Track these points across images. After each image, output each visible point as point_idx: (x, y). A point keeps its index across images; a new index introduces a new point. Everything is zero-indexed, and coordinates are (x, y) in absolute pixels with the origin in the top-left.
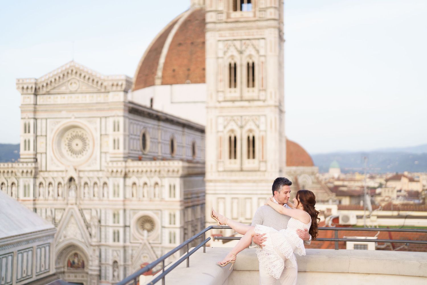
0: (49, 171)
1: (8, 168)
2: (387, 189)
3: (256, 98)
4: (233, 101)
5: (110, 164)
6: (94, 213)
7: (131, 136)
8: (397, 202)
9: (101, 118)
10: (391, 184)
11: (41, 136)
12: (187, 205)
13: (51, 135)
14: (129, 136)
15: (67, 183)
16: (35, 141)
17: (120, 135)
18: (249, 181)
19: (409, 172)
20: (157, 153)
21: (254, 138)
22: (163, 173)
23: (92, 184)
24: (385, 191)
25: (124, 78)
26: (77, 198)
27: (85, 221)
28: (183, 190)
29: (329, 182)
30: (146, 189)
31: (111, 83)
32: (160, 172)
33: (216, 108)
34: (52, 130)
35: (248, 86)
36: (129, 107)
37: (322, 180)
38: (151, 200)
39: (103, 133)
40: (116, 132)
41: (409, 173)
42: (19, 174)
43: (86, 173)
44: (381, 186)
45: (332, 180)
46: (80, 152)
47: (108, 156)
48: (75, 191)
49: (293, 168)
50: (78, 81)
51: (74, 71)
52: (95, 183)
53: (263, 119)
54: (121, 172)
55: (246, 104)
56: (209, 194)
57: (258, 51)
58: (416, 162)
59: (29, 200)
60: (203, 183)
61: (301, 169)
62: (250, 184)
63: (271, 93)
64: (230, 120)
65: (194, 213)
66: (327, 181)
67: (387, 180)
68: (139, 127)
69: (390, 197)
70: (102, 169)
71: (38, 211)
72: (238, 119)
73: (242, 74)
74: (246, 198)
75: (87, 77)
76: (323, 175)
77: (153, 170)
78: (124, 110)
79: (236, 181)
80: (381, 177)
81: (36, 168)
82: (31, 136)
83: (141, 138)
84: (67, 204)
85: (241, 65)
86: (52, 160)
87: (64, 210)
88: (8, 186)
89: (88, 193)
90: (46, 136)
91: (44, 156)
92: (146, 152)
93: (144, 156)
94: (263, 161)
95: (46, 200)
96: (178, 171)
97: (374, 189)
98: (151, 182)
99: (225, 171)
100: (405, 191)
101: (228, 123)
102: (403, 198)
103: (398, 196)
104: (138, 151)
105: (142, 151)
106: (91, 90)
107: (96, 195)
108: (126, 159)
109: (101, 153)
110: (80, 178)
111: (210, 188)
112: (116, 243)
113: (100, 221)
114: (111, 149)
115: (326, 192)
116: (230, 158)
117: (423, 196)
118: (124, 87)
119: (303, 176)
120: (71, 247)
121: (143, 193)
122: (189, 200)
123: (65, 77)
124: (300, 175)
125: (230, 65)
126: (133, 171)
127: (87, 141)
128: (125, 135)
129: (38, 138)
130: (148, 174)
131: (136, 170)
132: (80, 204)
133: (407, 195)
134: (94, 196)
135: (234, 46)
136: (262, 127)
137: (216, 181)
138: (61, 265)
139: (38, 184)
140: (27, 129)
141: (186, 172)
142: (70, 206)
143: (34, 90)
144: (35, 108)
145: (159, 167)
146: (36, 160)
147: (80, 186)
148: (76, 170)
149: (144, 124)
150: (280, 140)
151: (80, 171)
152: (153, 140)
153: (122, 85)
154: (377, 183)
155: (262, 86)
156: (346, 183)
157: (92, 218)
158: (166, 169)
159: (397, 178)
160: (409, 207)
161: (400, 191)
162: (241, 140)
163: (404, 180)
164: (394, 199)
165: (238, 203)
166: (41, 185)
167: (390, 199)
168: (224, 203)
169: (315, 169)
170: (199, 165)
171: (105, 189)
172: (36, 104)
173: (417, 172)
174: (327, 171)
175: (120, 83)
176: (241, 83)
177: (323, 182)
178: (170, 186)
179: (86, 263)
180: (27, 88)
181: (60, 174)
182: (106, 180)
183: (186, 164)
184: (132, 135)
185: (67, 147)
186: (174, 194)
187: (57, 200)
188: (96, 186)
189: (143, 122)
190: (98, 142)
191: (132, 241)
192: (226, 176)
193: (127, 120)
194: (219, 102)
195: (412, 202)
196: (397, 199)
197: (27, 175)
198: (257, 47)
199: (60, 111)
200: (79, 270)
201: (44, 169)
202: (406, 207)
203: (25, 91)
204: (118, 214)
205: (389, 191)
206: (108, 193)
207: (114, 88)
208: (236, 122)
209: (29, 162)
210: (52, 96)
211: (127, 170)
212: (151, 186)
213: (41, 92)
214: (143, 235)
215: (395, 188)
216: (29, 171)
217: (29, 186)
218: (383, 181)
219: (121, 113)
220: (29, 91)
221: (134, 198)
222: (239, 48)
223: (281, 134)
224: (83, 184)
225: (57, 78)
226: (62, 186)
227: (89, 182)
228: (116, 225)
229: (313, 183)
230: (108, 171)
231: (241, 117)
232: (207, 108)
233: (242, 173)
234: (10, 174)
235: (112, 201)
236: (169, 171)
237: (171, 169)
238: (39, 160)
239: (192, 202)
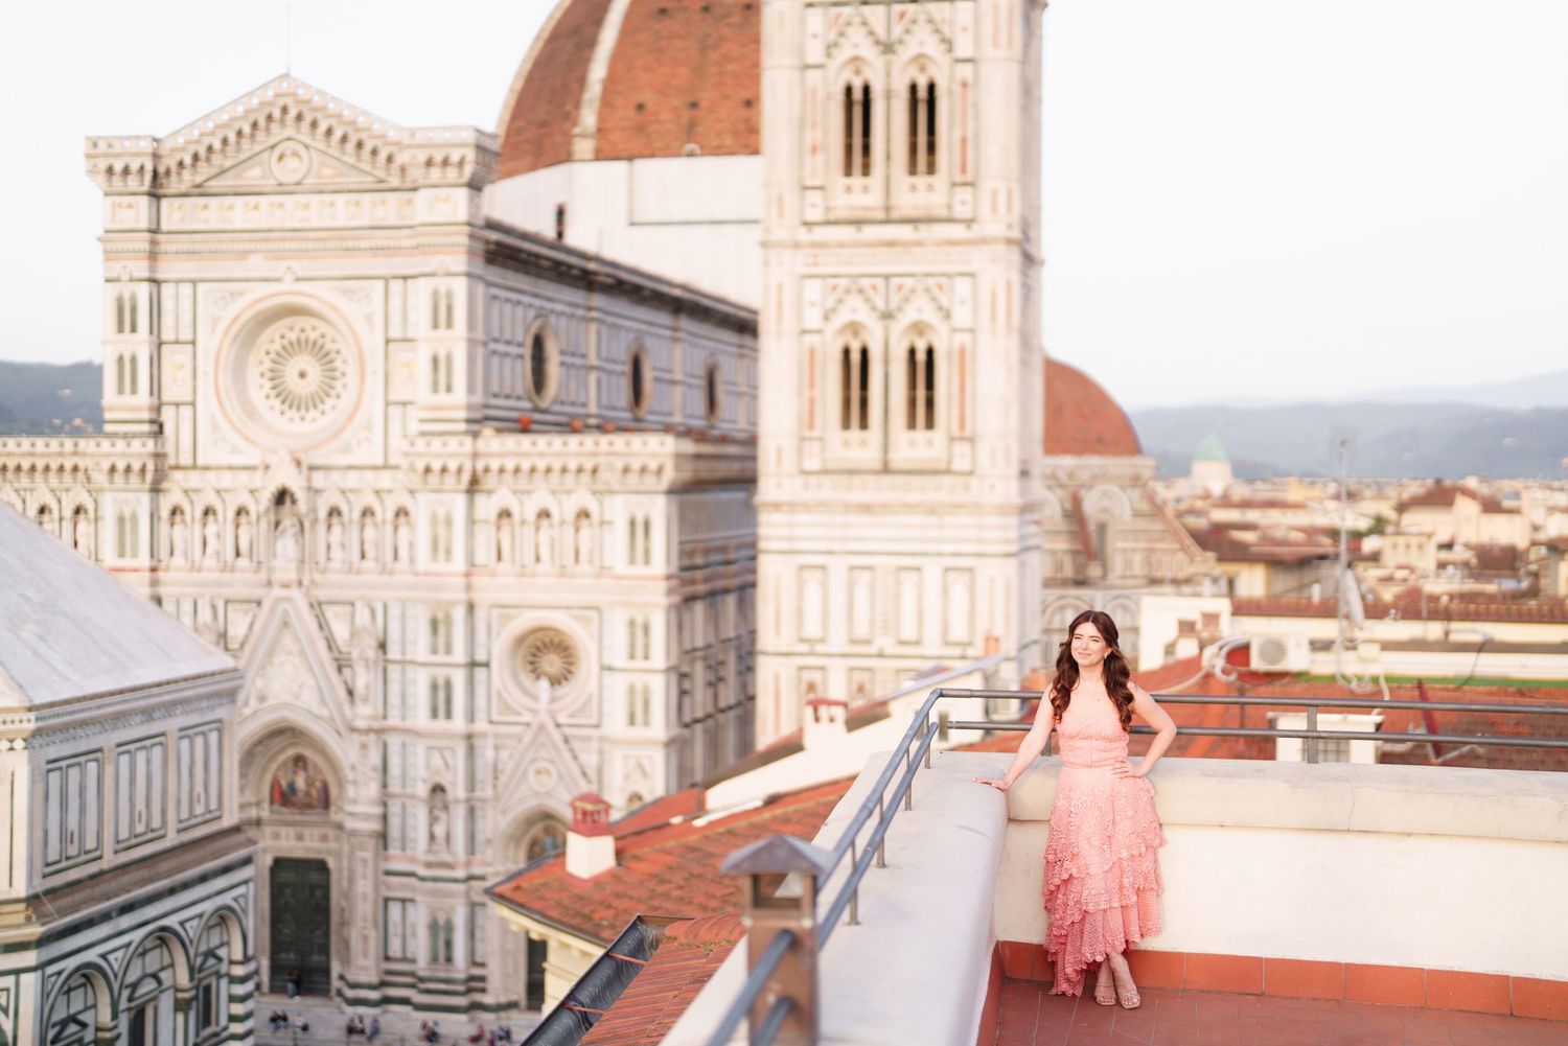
0: (206, 468)
1: (61, 454)
2: (1401, 540)
3: (944, 213)
4: (858, 223)
5: (421, 444)
6: (362, 617)
7: (492, 346)
8: (1442, 586)
9: (386, 279)
10: (1417, 520)
11: (177, 342)
12: (689, 590)
13: (209, 342)
14: (485, 344)
15: (267, 510)
16: (156, 360)
17: (455, 342)
18: (910, 508)
19: (1483, 479)
20: (584, 405)
21: (930, 352)
22: (608, 477)
23: (356, 515)
24: (1395, 546)
25: (469, 137)
26: (302, 561)
27: (331, 644)
28: (675, 539)
29: (1192, 511)
30: (545, 535)
31: (422, 157)
32: (595, 471)
33: (797, 246)
34: (215, 321)
35: (913, 169)
36: (487, 242)
37: (1165, 502)
38: (563, 573)
39: (395, 333)
40: (442, 332)
41: (1481, 482)
42: (100, 478)
43: (336, 476)
44: (1379, 527)
45: (1199, 504)
46: (315, 401)
47: (414, 414)
48: (297, 541)
49: (1067, 462)
50: (307, 147)
51: (293, 113)
52: (367, 512)
53: (963, 287)
54: (460, 471)
55: (904, 232)
56: (766, 552)
57: (948, 44)
58: (1508, 441)
59: (136, 570)
60: (749, 511)
61: (1093, 462)
62: (916, 519)
63: (994, 194)
64: (848, 291)
65: (714, 619)
66: (1183, 506)
67: (1402, 508)
68: (520, 311)
69: (1412, 569)
70: (392, 461)
71: (169, 606)
72: (874, 288)
73: (891, 124)
74: (900, 569)
75: (338, 134)
76: (1168, 487)
77: (573, 465)
78: (471, 253)
79: (866, 508)
80: (1380, 495)
81: (158, 456)
82: (139, 344)
83: (527, 351)
84: (269, 583)
85: (888, 95)
86: (215, 428)
87: (259, 603)
88: (61, 519)
89: (343, 546)
90: (193, 343)
91: (186, 412)
92: (545, 404)
93: (538, 416)
94: (962, 439)
95: (194, 568)
96: (660, 471)
97: (1357, 536)
98: (565, 509)
99: (825, 472)
100: (1468, 546)
101: (840, 301)
102: (1459, 574)
103: (1442, 566)
104: (519, 398)
105: (530, 399)
106: (355, 179)
107: (370, 552)
108: (475, 427)
109: (387, 404)
110: (312, 491)
111: (771, 529)
112: (441, 724)
113: (383, 646)
114: (423, 393)
115: (1183, 549)
116: (846, 425)
117: (1533, 567)
118: (469, 170)
119: (1099, 488)
120: (284, 733)
121: (537, 547)
122: (699, 574)
123: (260, 136)
124: (1090, 487)
125: (849, 90)
126: (502, 471)
127: (338, 364)
128: (471, 342)
129: (165, 348)
130: (555, 477)
131: (510, 465)
132: (313, 582)
133: (1474, 561)
134: (363, 556)
135: (864, 23)
136: (962, 317)
137: (793, 507)
138: (249, 797)
139: (165, 513)
140: (124, 318)
141: (687, 475)
142: (277, 592)
143: (148, 177)
144: (154, 243)
145: (594, 454)
146: (159, 430)
147: (315, 521)
148: (298, 463)
149: (538, 302)
150: (1025, 363)
151: (312, 468)
152: (569, 360)
153: (461, 163)
154: (1365, 516)
155: (964, 170)
156: (1252, 516)
157: (354, 633)
158: (619, 464)
159: (1440, 497)
160: (1483, 607)
161: (1449, 546)
162: (886, 362)
163: (1466, 507)
164: (1426, 577)
165: (872, 588)
166: (178, 518)
167: (1413, 576)
168: (824, 586)
169: (1143, 465)
170: (732, 450)
171: (403, 531)
172: (155, 231)
173: (1512, 477)
174: (1186, 472)
175: (455, 157)
176: (888, 157)
177: (1170, 510)
178: (633, 523)
179: (334, 791)
180: (126, 171)
181: (243, 476)
182: (405, 500)
183: (689, 447)
184: (496, 340)
185: (268, 384)
186: (647, 552)
187: (233, 570)
188: (368, 520)
189: (536, 296)
190: (376, 364)
191: (496, 717)
192: (829, 490)
193: (480, 288)
194: (808, 225)
195: (1491, 588)
196: (1438, 576)
197: (127, 482)
198: (946, 29)
199: (243, 255)
200: (313, 816)
201: (186, 460)
202: (1472, 607)
203: (117, 181)
204: (448, 621)
205: (1408, 546)
206: (411, 545)
207: (435, 174)
208: (868, 300)
209: (135, 435)
210: (214, 202)
211: (480, 466)
212: (563, 522)
213: (173, 185)
214: (535, 698)
215: (1429, 536)
216: (136, 466)
217: (134, 518)
218: (1386, 510)
219: (459, 262)
220: (133, 183)
221: (505, 566)
222: (881, 33)
223: (1027, 339)
224: (322, 513)
225: (232, 137)
226: (249, 523)
227: (344, 508)
228: (441, 658)
229: (1137, 514)
230: (412, 469)
231: (887, 277)
232: (764, 245)
233: (886, 479)
234: (67, 477)
235: (427, 574)
236: (626, 470)
237: (636, 465)
238: (168, 429)
239: (707, 580)
